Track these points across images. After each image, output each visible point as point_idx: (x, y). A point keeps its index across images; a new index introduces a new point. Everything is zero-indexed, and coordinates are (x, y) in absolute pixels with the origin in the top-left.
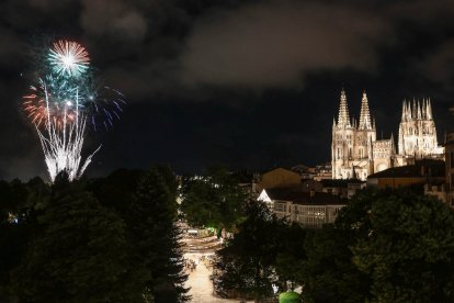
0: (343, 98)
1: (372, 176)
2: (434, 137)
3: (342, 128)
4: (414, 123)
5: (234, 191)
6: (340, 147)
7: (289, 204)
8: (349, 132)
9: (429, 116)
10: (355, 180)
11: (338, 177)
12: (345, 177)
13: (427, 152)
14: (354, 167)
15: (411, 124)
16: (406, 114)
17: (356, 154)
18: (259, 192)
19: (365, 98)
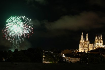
0: (82, 34)
1: (88, 51)
2: (103, 43)
3: (82, 41)
4: (98, 40)
5: (57, 54)
6: (81, 45)
7: (69, 57)
8: (83, 42)
9: (101, 39)
10: (84, 53)
11: (81, 52)
12: (82, 52)
13: (101, 47)
14: (84, 50)
15: (97, 40)
16: (96, 38)
17: (85, 47)
18: (62, 55)
19: (87, 34)
